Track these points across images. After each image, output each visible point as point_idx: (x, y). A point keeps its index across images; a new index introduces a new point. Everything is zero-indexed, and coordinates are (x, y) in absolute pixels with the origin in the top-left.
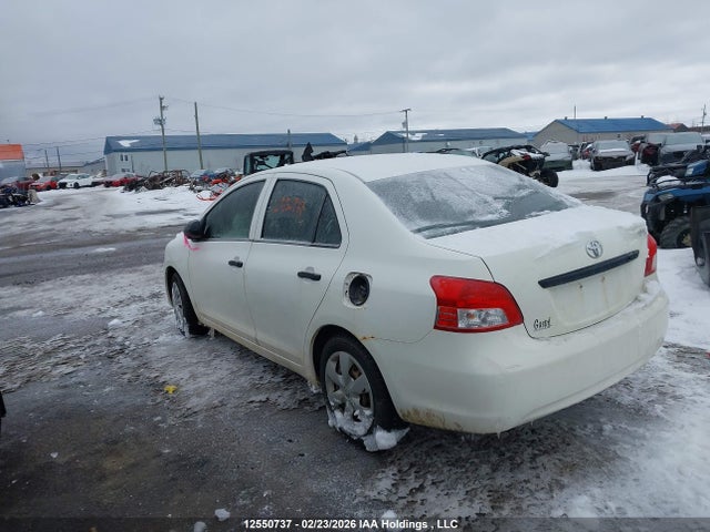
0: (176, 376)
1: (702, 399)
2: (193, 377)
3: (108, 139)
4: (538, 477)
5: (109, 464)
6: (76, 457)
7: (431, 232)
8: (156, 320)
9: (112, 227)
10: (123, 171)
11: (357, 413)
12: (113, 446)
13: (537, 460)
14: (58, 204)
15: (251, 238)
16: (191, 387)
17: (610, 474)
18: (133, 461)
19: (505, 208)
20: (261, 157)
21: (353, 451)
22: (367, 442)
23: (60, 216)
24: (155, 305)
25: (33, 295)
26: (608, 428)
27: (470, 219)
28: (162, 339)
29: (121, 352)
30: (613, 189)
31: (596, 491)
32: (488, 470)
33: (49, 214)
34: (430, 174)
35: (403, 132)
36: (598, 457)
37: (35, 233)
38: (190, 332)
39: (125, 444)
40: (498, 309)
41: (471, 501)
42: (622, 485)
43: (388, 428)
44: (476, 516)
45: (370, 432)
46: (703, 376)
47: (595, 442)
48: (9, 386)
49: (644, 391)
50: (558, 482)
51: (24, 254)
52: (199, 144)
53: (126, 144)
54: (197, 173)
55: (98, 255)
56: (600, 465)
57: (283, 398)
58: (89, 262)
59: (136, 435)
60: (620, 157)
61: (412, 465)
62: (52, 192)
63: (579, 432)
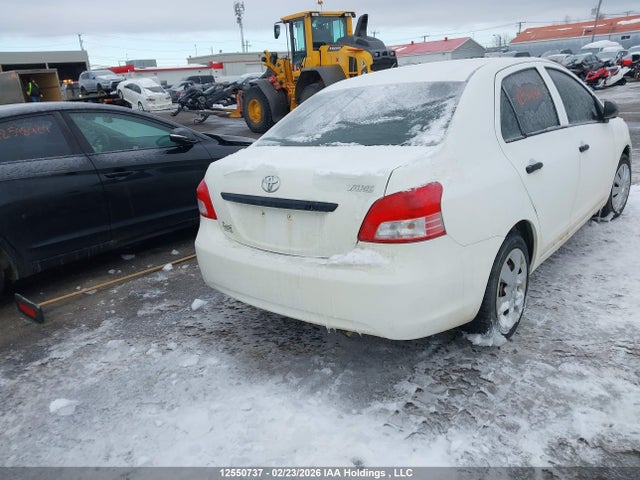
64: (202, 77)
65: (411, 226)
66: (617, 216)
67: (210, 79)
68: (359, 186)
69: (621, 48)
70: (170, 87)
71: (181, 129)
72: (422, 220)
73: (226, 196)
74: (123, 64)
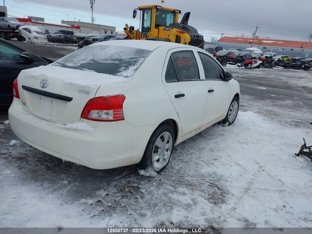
64: (67, 31)
65: (107, 114)
66: (230, 124)
67: (72, 33)
68: (84, 91)
69: (261, 52)
70: (49, 33)
71: (27, 53)
72: (111, 112)
73: (24, 87)
74: (26, 18)
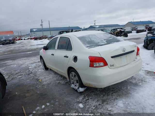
0: (41, 78)
1: (151, 82)
2: (45, 78)
3: (31, 29)
4: (112, 97)
5: (27, 95)
6: (21, 93)
7: (90, 47)
8: (39, 67)
9: (31, 48)
10: (34, 36)
11: (76, 84)
12: (28, 91)
13: (113, 94)
14: (21, 43)
15: (55, 49)
16: (44, 80)
17: (128, 97)
18: (32, 94)
19: (106, 42)
20: (62, 32)
21: (75, 92)
22: (78, 90)
23: (21, 46)
24: (39, 64)
25: (14, 62)
26: (129, 87)
27: (98, 44)
28: (39, 70)
29: (31, 73)
30: (140, 37)
31: (124, 100)
32: (102, 96)
33: (19, 45)
34: (91, 35)
35: (94, 26)
36: (126, 93)
37: (15, 49)
38: (45, 69)
39: (30, 91)
40: (102, 63)
41: (98, 102)
42: (130, 99)
43: (82, 87)
44: (98, 105)
45: (78, 88)
46: (152, 77)
47: (125, 90)
48: (9, 80)
49: (138, 80)
50: (116, 98)
51: (13, 54)
52: (50, 30)
53: (34, 30)
54: (50, 36)
55: (28, 54)
56: (126, 95)
57: (63, 82)
58: (26, 55)
59: (33, 89)
60: (143, 30)
61: (87, 95)
62: (20, 41)
63: (123, 88)
